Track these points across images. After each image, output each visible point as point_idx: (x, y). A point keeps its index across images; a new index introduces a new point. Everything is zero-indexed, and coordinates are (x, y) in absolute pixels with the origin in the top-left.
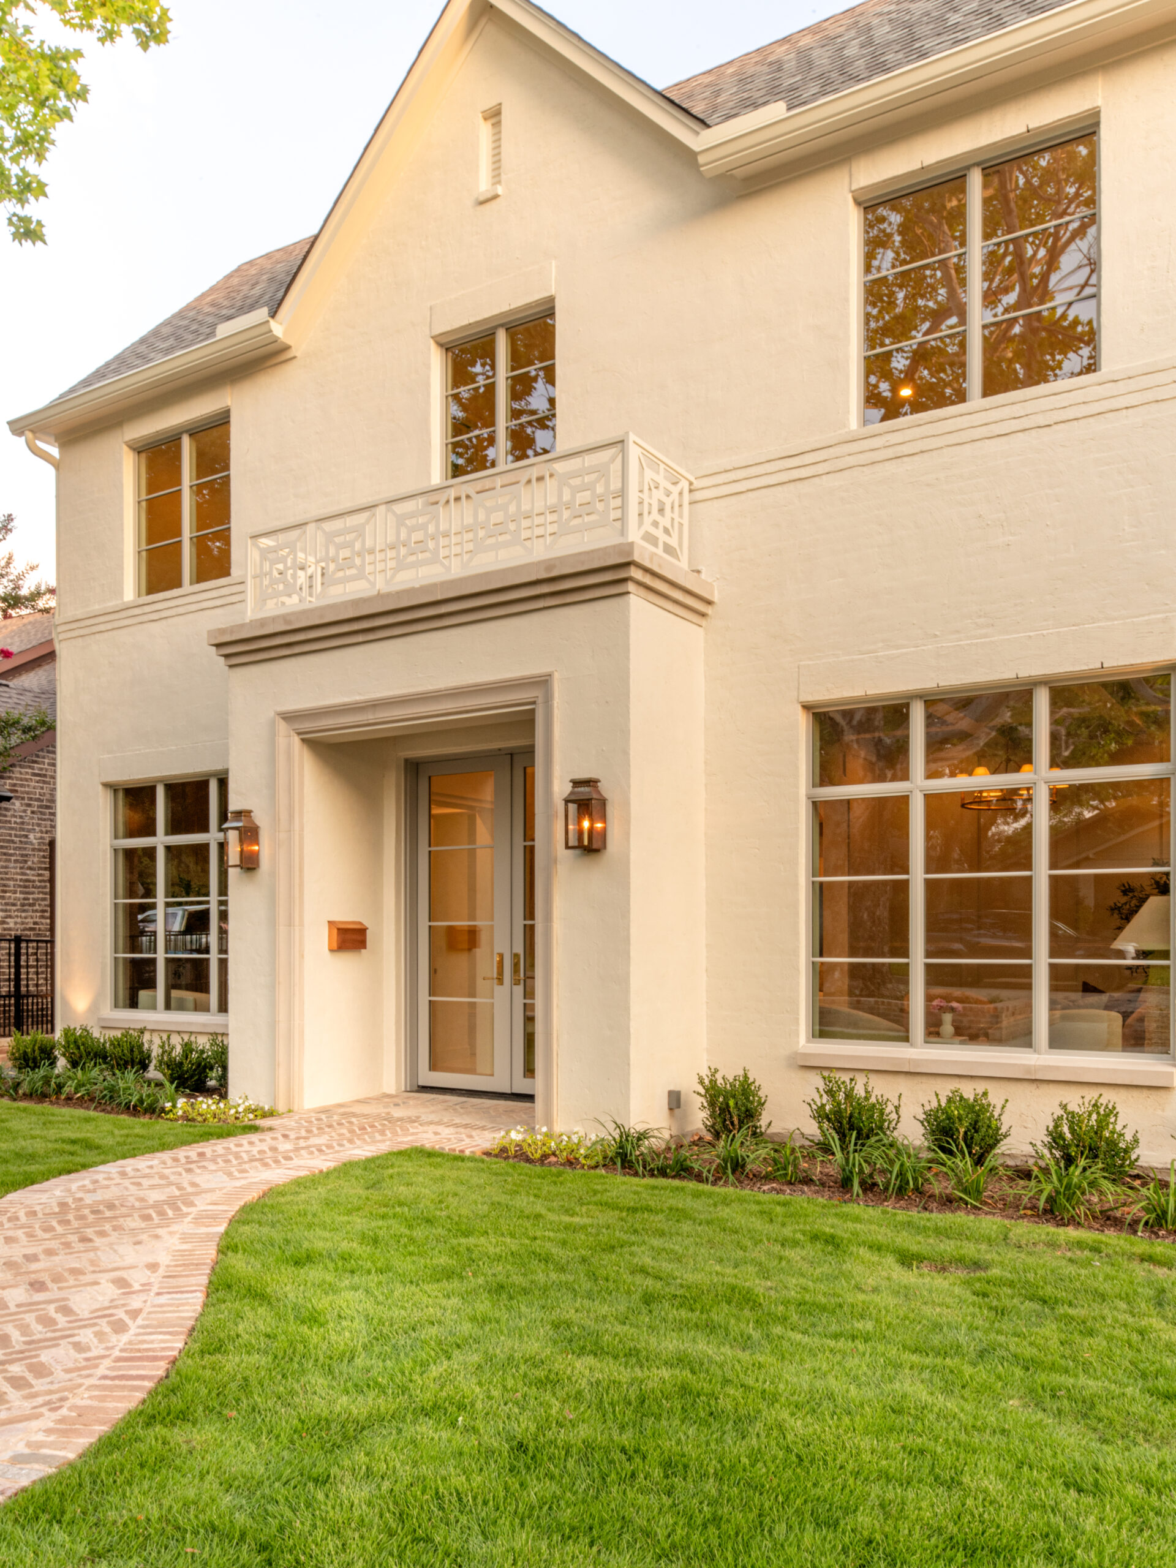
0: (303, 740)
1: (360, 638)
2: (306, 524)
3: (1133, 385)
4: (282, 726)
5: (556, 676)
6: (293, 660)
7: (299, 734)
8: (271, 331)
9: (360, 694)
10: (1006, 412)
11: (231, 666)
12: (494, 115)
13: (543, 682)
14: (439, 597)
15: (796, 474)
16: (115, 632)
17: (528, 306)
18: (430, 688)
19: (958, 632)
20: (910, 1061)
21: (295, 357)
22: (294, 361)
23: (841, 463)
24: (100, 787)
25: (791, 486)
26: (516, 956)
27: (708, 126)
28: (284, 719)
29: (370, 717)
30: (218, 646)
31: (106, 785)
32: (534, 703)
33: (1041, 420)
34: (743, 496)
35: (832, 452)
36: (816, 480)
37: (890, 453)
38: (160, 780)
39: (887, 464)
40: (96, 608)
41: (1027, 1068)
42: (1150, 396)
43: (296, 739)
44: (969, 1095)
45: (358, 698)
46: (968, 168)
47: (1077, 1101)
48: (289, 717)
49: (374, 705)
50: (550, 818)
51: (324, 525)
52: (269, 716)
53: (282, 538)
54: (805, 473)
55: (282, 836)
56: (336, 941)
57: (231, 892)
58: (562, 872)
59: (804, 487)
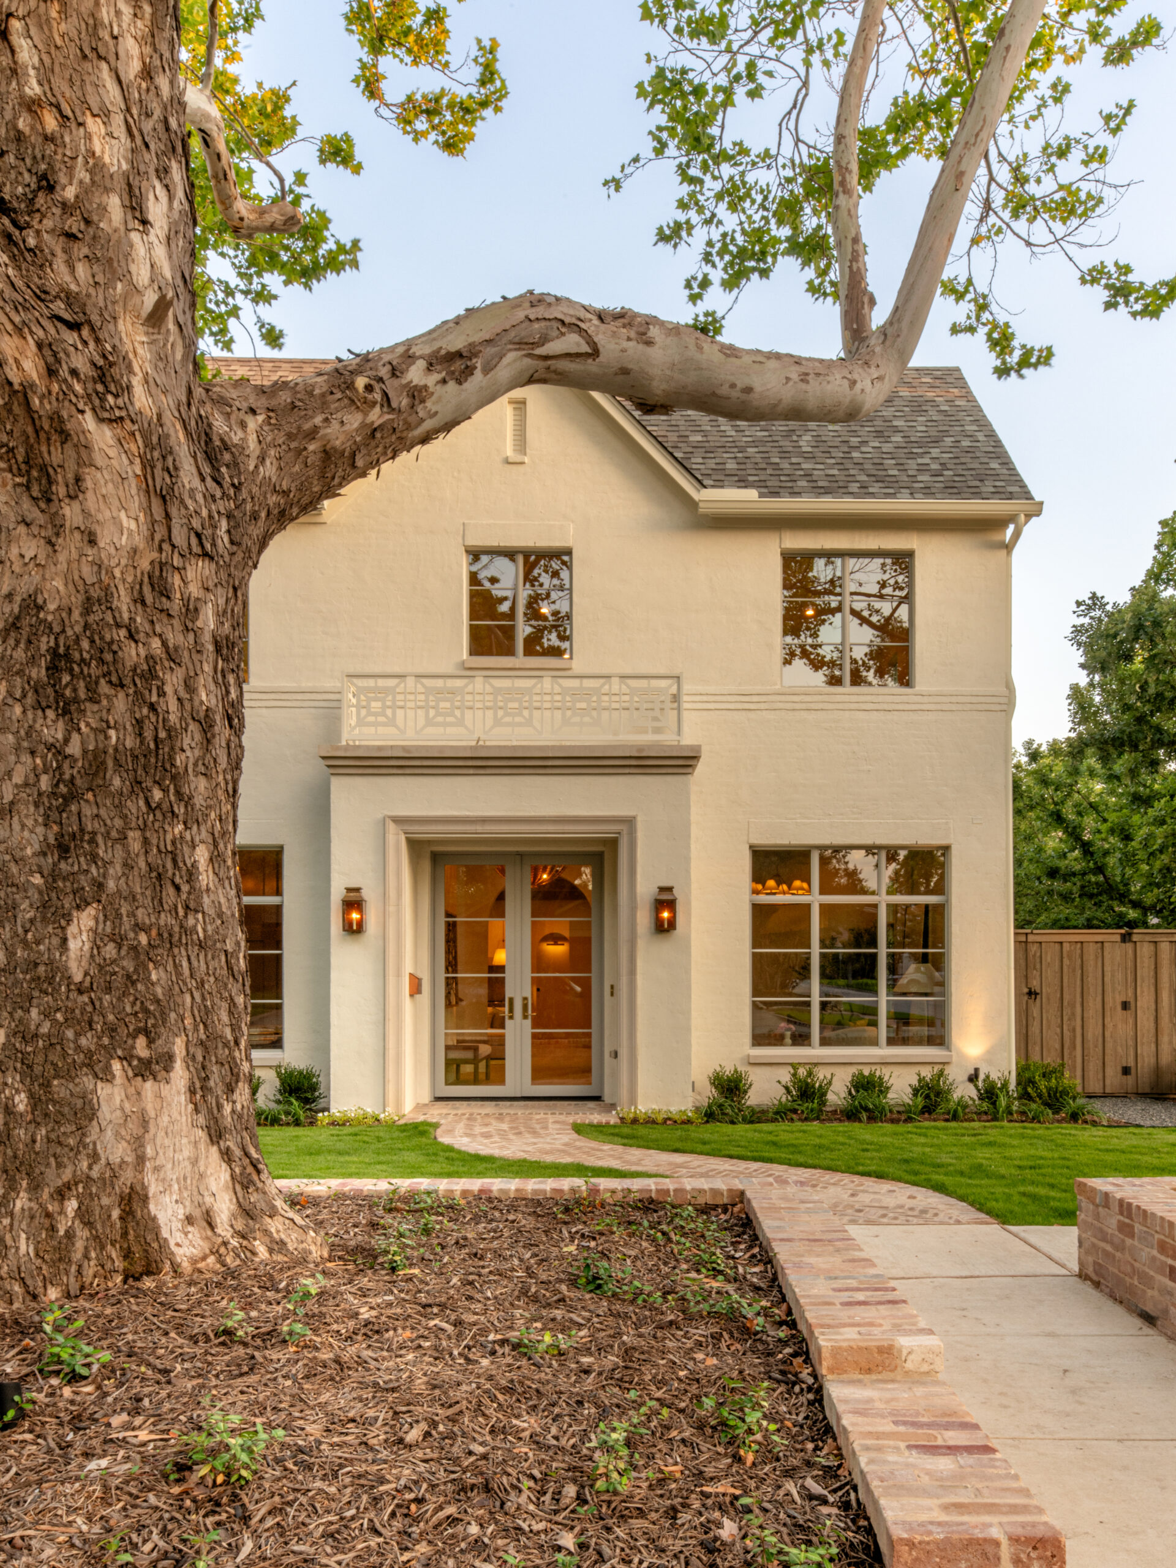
0: (407, 839)
1: (471, 771)
2: (405, 676)
3: (931, 699)
4: (391, 827)
5: (641, 818)
6: (401, 780)
7: (406, 834)
9: (469, 811)
10: (868, 698)
11: (333, 775)
12: (517, 403)
13: (630, 822)
15: (747, 706)
18: (533, 814)
19: (842, 814)
21: (325, 523)
22: (323, 526)
23: (774, 706)
26: (525, 999)
27: (705, 487)
28: (394, 821)
29: (479, 828)
30: (324, 758)
32: (619, 833)
33: (886, 707)
34: (711, 712)
35: (771, 698)
36: (758, 713)
37: (804, 706)
39: (802, 712)
42: (939, 707)
43: (403, 838)
44: (866, 1073)
45: (468, 813)
46: (843, 555)
47: (927, 1073)
48: (398, 820)
50: (633, 909)
51: (424, 681)
52: (380, 816)
53: (381, 682)
54: (752, 706)
55: (392, 909)
56: (416, 987)
57: (332, 950)
58: (641, 944)
59: (752, 715)
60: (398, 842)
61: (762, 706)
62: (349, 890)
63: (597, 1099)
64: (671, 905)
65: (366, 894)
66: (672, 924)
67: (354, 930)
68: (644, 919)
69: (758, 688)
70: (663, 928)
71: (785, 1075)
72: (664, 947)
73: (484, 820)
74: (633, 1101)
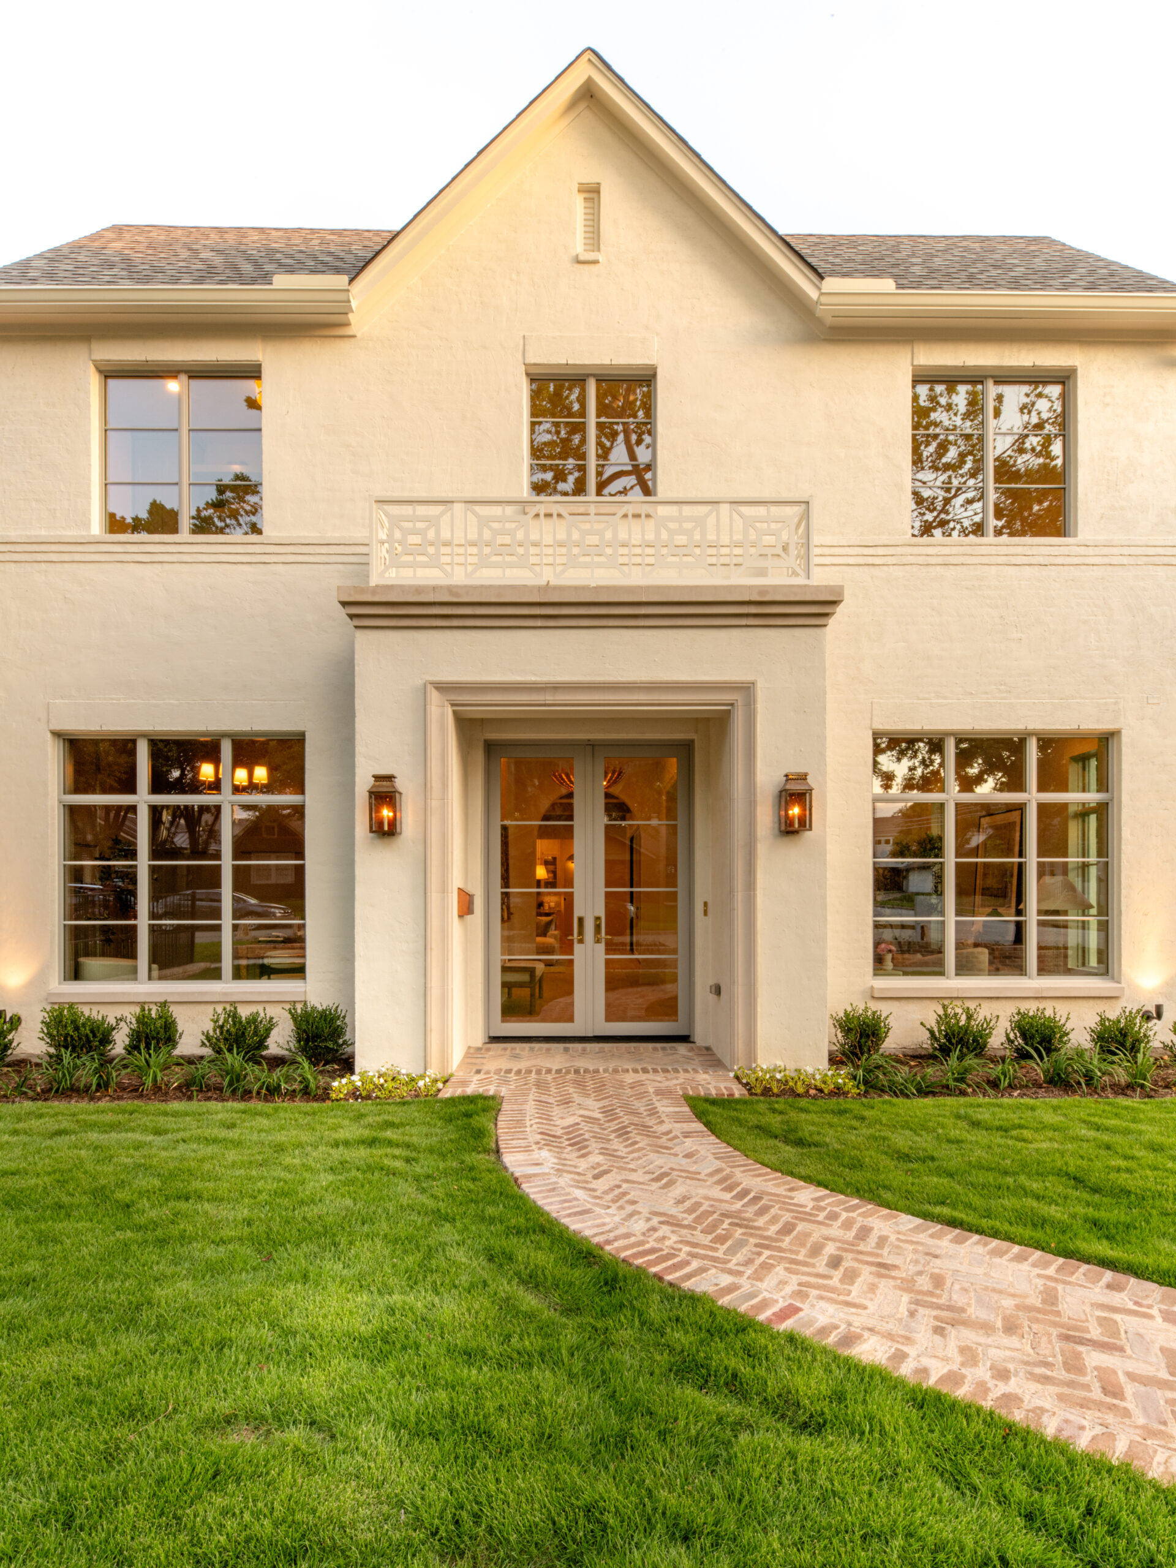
0: (454, 712)
1: (539, 623)
2: (452, 502)
3: (1097, 551)
4: (434, 696)
5: (759, 685)
6: (448, 634)
7: (452, 705)
8: (349, 301)
9: (535, 675)
10: (1019, 550)
11: (356, 627)
12: (592, 192)
13: (747, 689)
14: (644, 599)
15: (870, 560)
16: (75, 565)
17: (630, 367)
18: (620, 679)
19: (986, 693)
20: (958, 989)
21: (354, 336)
22: (353, 340)
23: (905, 560)
24: (49, 735)
25: (866, 568)
26: (598, 919)
27: (821, 276)
28: (437, 688)
29: (549, 698)
30: (344, 604)
31: (57, 734)
32: (732, 705)
33: (1041, 560)
34: (826, 568)
35: (899, 550)
36: (885, 568)
37: (940, 560)
38: (143, 735)
39: (938, 568)
40: (43, 533)
41: (1037, 990)
42: (1106, 560)
43: (449, 711)
44: (1033, 1010)
45: (533, 679)
46: (986, 377)
47: (1109, 1011)
48: (443, 688)
49: (556, 688)
50: (751, 804)
51: (478, 509)
52: (419, 682)
53: (421, 510)
54: (877, 561)
55: (434, 804)
56: (466, 907)
57: (357, 858)
58: (762, 849)
59: (876, 571)
60: (442, 715)
61: (890, 560)
62: (378, 778)
63: (685, 1039)
64: (801, 797)
65: (400, 784)
66: (804, 823)
67: (386, 831)
68: (765, 818)
69: (884, 539)
70: (790, 830)
71: (930, 1014)
72: (794, 852)
73: (556, 687)
74: (751, 1055)
